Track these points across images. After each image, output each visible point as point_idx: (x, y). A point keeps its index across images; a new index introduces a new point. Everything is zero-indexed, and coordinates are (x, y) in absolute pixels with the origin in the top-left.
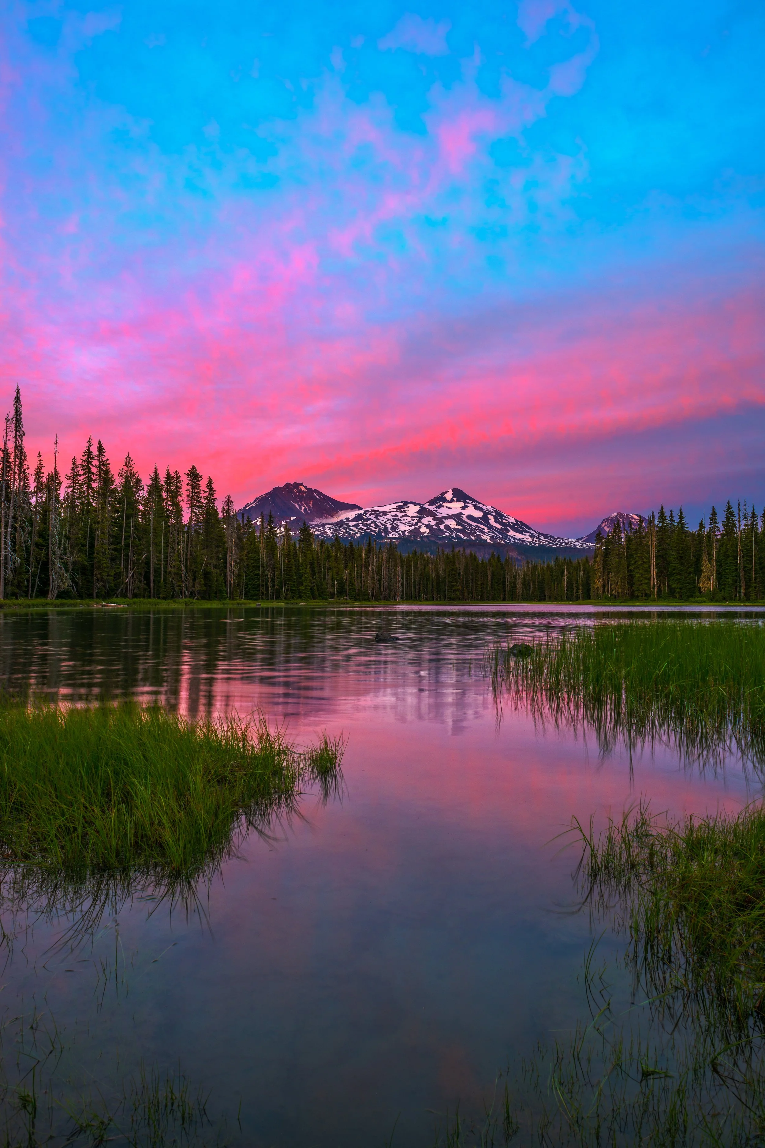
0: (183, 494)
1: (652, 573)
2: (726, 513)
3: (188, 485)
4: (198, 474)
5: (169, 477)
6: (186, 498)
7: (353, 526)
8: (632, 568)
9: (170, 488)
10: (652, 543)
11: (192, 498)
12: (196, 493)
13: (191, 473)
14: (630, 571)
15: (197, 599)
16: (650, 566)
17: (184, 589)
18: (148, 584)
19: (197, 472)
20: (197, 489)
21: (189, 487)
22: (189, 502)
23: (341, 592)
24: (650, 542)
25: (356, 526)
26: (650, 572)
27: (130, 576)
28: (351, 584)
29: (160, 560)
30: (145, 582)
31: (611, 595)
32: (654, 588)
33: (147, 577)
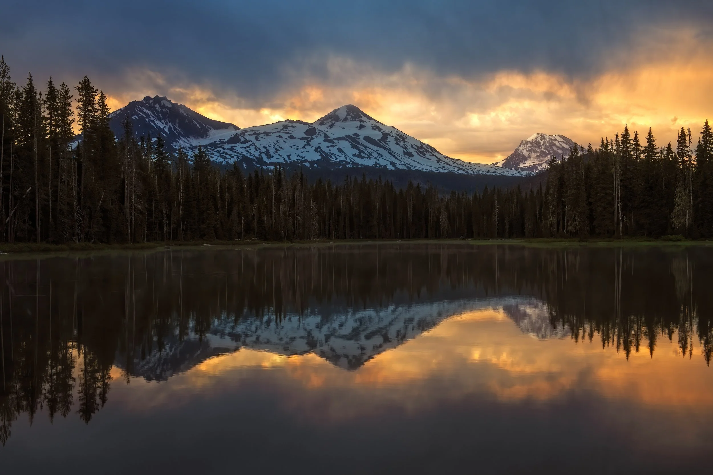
0: (73, 113)
1: (616, 207)
2: (703, 135)
3: (79, 101)
4: (92, 88)
5: (52, 91)
6: (77, 118)
7: (229, 149)
8: (592, 200)
9: (54, 105)
10: (615, 172)
11: (84, 117)
12: (90, 112)
13: (82, 87)
14: (590, 204)
15: (94, 243)
16: (613, 199)
17: (77, 230)
18: (34, 225)
19: (91, 85)
20: (91, 107)
21: (80, 104)
22: (81, 123)
23: (248, 230)
24: (613, 170)
25: (232, 149)
26: (614, 205)
27: (11, 215)
28: (260, 221)
29: (48, 195)
30: (31, 223)
31: (567, 232)
32: (618, 224)
33: (32, 218)
